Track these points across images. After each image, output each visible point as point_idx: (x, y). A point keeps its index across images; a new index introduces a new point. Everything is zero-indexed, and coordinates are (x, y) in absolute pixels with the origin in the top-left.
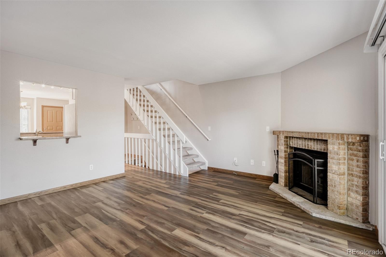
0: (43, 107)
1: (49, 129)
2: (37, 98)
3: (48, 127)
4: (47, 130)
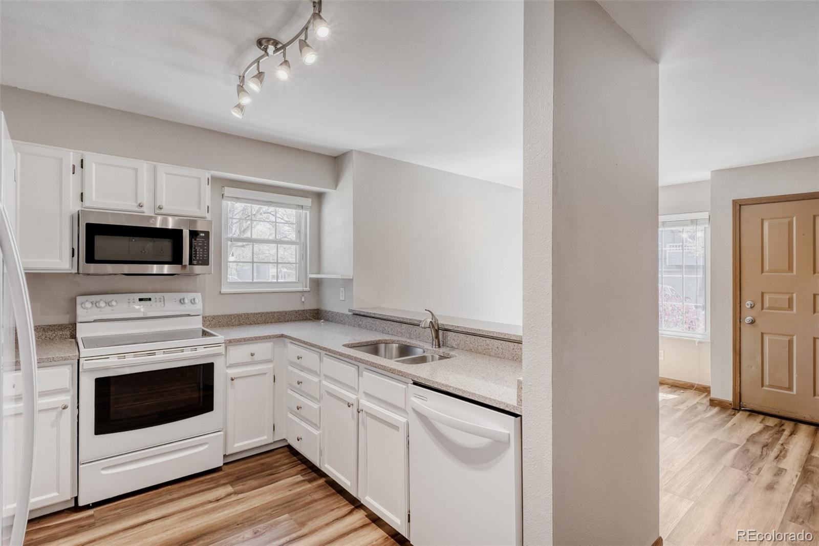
1: (766, 306)
4: (760, 309)
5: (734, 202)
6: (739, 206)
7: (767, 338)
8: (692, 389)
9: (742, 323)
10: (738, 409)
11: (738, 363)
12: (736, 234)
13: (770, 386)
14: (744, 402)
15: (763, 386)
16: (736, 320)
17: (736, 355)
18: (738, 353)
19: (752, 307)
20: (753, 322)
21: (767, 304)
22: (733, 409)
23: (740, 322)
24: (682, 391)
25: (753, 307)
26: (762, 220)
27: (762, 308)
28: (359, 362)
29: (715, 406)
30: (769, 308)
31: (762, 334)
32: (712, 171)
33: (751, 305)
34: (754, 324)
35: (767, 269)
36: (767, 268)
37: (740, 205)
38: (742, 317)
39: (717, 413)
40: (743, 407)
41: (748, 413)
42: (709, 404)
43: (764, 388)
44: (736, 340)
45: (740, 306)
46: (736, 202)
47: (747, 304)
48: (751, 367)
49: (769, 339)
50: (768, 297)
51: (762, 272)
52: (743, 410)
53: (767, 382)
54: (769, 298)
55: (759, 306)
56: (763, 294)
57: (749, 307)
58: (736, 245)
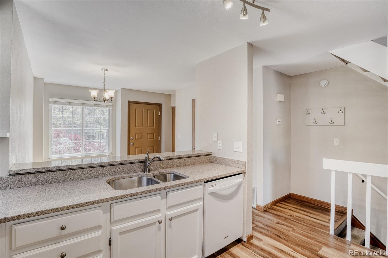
0: (130, 103)
1: (136, 138)
2: (122, 88)
3: (135, 135)
5: (129, 101)
7: (137, 149)
26: (136, 109)
28: (159, 190)
34: (133, 145)
38: (130, 143)
45: (130, 139)
50: (137, 135)
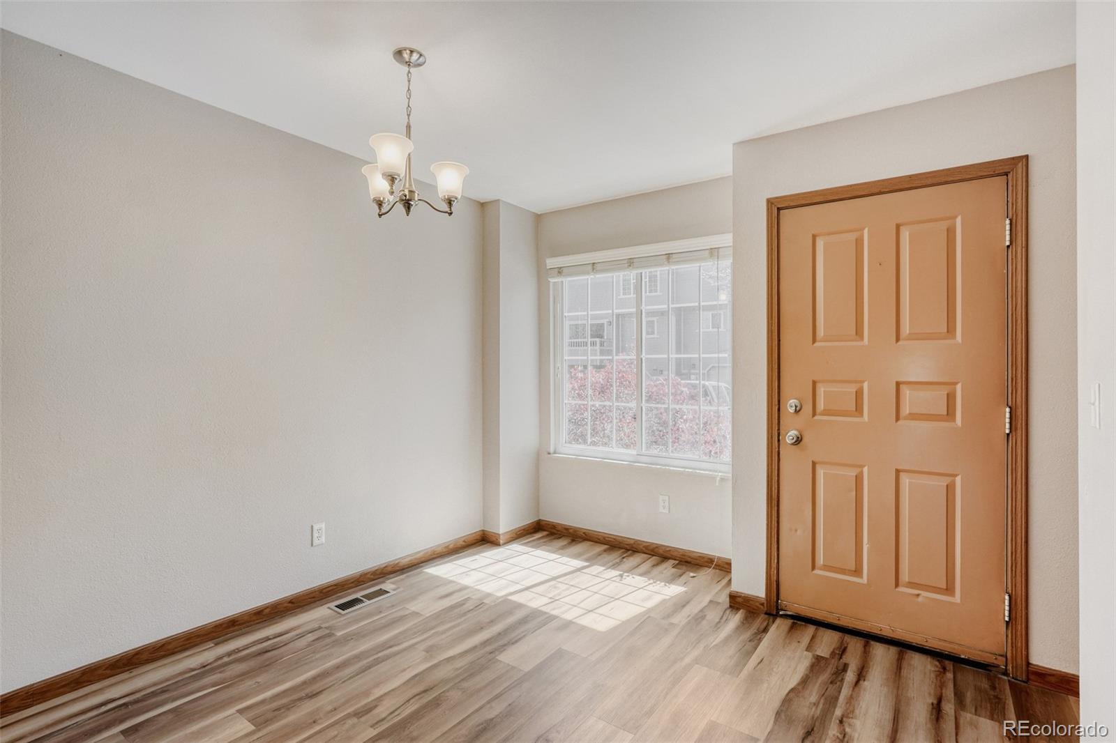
1: (820, 408)
4: (811, 416)
5: (770, 202)
6: (777, 209)
7: (822, 472)
8: (710, 567)
9: (781, 441)
10: (775, 613)
11: (774, 523)
12: (772, 264)
13: (826, 567)
14: (784, 601)
15: (813, 568)
16: (772, 437)
17: (771, 507)
18: (775, 502)
19: (797, 412)
20: (798, 441)
21: (821, 406)
22: (766, 614)
23: (779, 440)
24: (692, 574)
25: (799, 410)
26: (814, 237)
27: (814, 414)
29: (738, 609)
30: (827, 412)
31: (814, 464)
32: (734, 144)
33: (796, 407)
34: (801, 443)
35: (822, 335)
36: (821, 332)
37: (779, 209)
38: (782, 432)
39: (738, 628)
40: (782, 610)
41: (789, 622)
42: (728, 605)
43: (816, 572)
44: (772, 479)
45: (779, 410)
46: (772, 203)
47: (790, 404)
48: (796, 530)
49: (824, 473)
50: (822, 389)
51: (814, 341)
52: (782, 616)
53: (820, 560)
54: (824, 391)
55: (808, 409)
56: (814, 383)
57: (792, 410)
58: (772, 288)
